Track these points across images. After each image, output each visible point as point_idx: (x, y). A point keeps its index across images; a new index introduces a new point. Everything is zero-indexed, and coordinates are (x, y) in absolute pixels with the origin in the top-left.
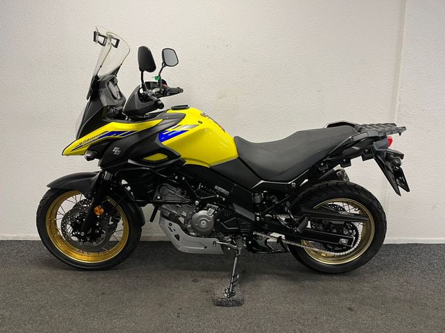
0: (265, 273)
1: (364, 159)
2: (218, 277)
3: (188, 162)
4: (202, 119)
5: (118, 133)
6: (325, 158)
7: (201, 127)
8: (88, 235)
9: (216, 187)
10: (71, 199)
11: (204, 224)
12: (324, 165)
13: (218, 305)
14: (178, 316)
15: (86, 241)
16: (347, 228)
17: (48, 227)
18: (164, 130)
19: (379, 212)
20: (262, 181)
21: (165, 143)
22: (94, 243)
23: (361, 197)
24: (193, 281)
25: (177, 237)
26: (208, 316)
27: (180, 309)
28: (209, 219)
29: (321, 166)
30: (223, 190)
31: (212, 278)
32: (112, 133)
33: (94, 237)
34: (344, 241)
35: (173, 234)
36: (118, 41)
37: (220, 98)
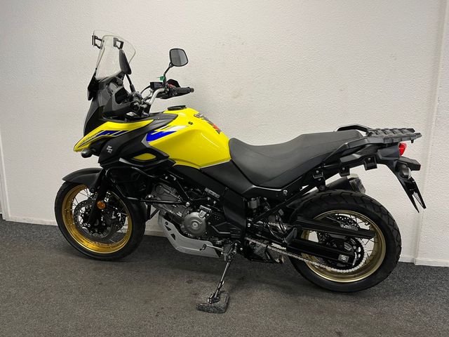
0: (264, 282)
1: (368, 168)
2: (213, 281)
3: (178, 163)
4: (194, 120)
5: (111, 132)
6: (321, 165)
7: (191, 128)
8: (96, 227)
9: (206, 190)
10: (83, 192)
11: (195, 226)
12: (320, 173)
13: (200, 310)
14: (157, 315)
15: (94, 232)
16: (351, 243)
17: (64, 216)
18: (153, 131)
19: (389, 228)
20: (254, 186)
21: (152, 143)
22: (101, 235)
23: (368, 211)
24: (188, 282)
25: (173, 236)
26: (185, 320)
27: (162, 308)
28: (201, 221)
29: (316, 174)
30: (214, 193)
31: (207, 281)
32: (107, 132)
33: (102, 229)
34: (344, 258)
35: (169, 233)
36: (122, 43)
37: (235, 98)
